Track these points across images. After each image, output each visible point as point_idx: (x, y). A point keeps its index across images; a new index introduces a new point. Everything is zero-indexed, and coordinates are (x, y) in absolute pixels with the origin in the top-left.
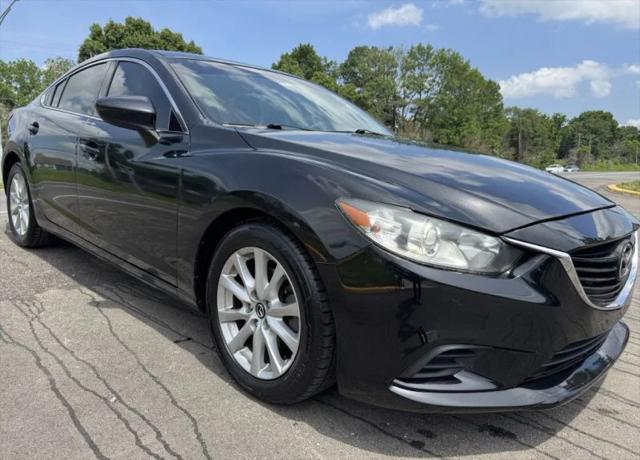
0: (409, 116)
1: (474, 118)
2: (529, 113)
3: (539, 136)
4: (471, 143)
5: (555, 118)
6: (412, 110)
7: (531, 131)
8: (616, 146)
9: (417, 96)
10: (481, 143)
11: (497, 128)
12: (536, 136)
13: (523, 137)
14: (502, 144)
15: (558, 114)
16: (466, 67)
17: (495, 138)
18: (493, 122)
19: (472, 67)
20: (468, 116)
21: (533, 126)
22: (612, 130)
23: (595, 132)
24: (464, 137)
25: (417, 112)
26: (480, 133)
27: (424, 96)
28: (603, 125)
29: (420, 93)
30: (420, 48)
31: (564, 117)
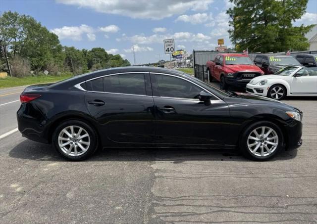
0: (10, 51)
1: (48, 52)
2: (72, 49)
3: (79, 60)
4: (49, 64)
5: (83, 51)
6: (11, 48)
7: (75, 57)
8: (109, 63)
9: (13, 40)
10: (55, 65)
11: (60, 57)
12: (78, 60)
13: (73, 61)
14: (64, 64)
15: (84, 49)
16: (39, 26)
17: (60, 62)
18: (58, 54)
19: (43, 26)
20: (45, 51)
21: (76, 55)
22: (106, 56)
23: (100, 57)
24: (45, 62)
25: (15, 48)
26: (52, 59)
27: (18, 40)
28: (102, 54)
29: (15, 38)
30: (10, 14)
31: (87, 51)
